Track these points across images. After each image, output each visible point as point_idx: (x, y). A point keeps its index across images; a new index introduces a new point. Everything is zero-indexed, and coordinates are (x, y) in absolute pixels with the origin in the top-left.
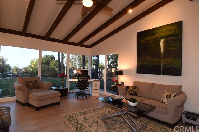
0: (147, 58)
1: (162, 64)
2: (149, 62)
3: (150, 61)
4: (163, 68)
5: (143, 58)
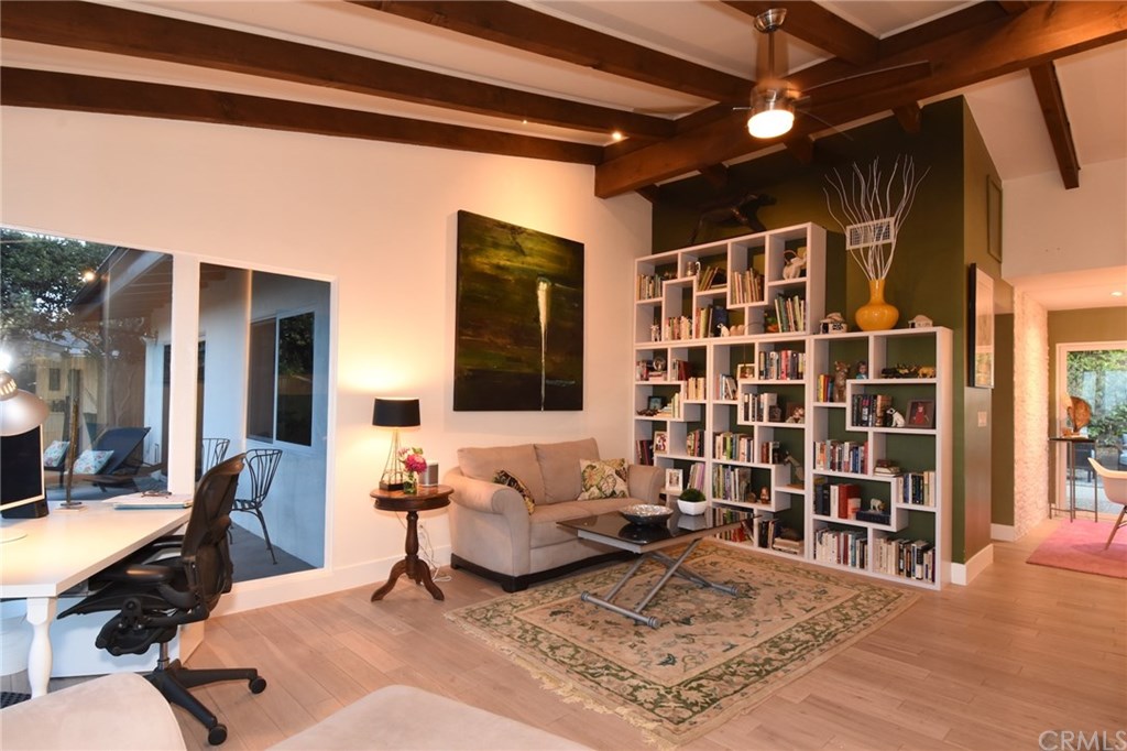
0: (500, 341)
1: (543, 373)
2: (509, 359)
3: (509, 355)
4: (546, 385)
5: (486, 339)
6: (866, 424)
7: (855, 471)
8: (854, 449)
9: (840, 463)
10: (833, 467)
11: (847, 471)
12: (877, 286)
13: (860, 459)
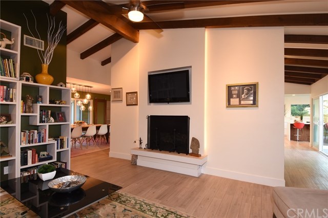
6: (44, 122)
7: (39, 142)
8: (39, 133)
9: (32, 140)
10: (29, 143)
11: (36, 143)
12: (45, 67)
13: (42, 136)
